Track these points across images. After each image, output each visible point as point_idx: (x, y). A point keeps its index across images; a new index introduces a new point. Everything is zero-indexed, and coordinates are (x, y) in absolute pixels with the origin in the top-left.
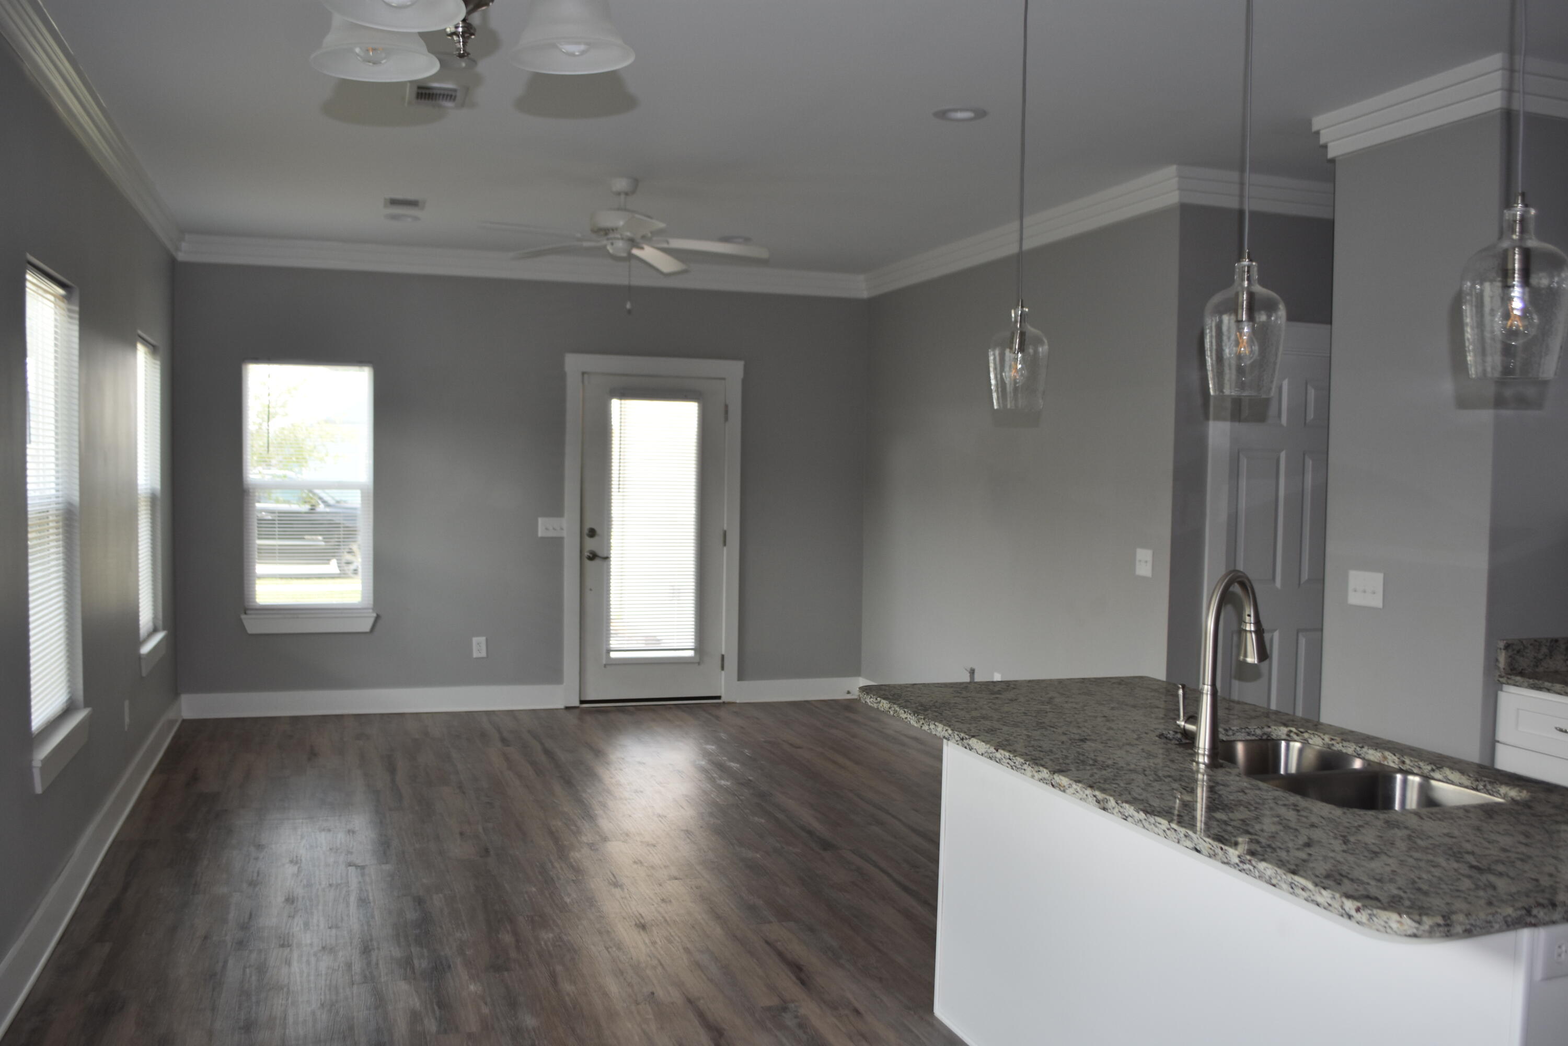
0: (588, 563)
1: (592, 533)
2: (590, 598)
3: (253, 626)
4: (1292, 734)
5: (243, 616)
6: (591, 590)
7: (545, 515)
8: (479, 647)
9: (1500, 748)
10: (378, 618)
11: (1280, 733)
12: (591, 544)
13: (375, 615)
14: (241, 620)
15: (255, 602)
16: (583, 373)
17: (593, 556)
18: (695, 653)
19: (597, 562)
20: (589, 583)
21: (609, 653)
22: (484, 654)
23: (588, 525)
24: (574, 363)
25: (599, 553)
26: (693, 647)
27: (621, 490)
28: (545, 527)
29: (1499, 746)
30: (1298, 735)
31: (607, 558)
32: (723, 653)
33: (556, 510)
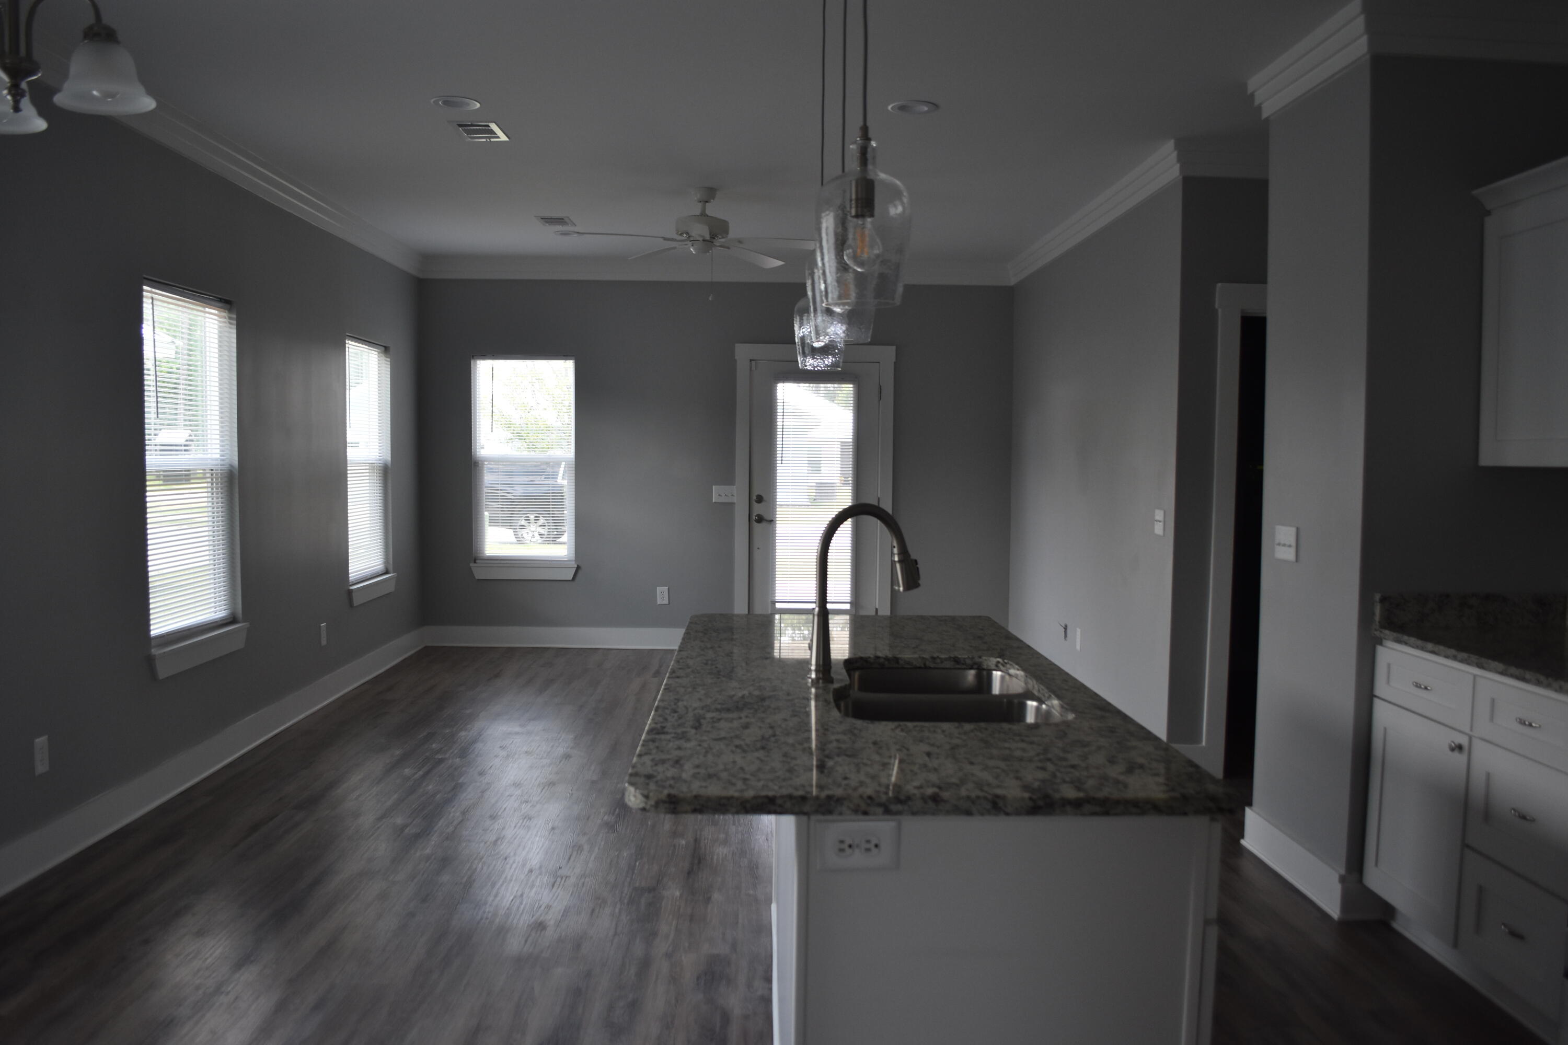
0: (755, 525)
1: (760, 499)
2: (757, 555)
3: (479, 573)
4: (1000, 665)
5: (472, 565)
6: (758, 548)
7: (717, 483)
8: (662, 595)
9: (1379, 706)
10: (578, 568)
11: (990, 664)
12: (758, 509)
13: (576, 566)
14: (470, 568)
15: (484, 553)
16: (751, 360)
17: (760, 519)
18: (851, 606)
19: (764, 524)
20: (757, 542)
21: (775, 604)
22: (666, 602)
23: (756, 492)
24: (743, 352)
25: (766, 517)
26: (849, 601)
27: (783, 462)
28: (718, 493)
29: (1376, 701)
30: (1003, 666)
31: (772, 522)
32: (877, 607)
33: (728, 479)
